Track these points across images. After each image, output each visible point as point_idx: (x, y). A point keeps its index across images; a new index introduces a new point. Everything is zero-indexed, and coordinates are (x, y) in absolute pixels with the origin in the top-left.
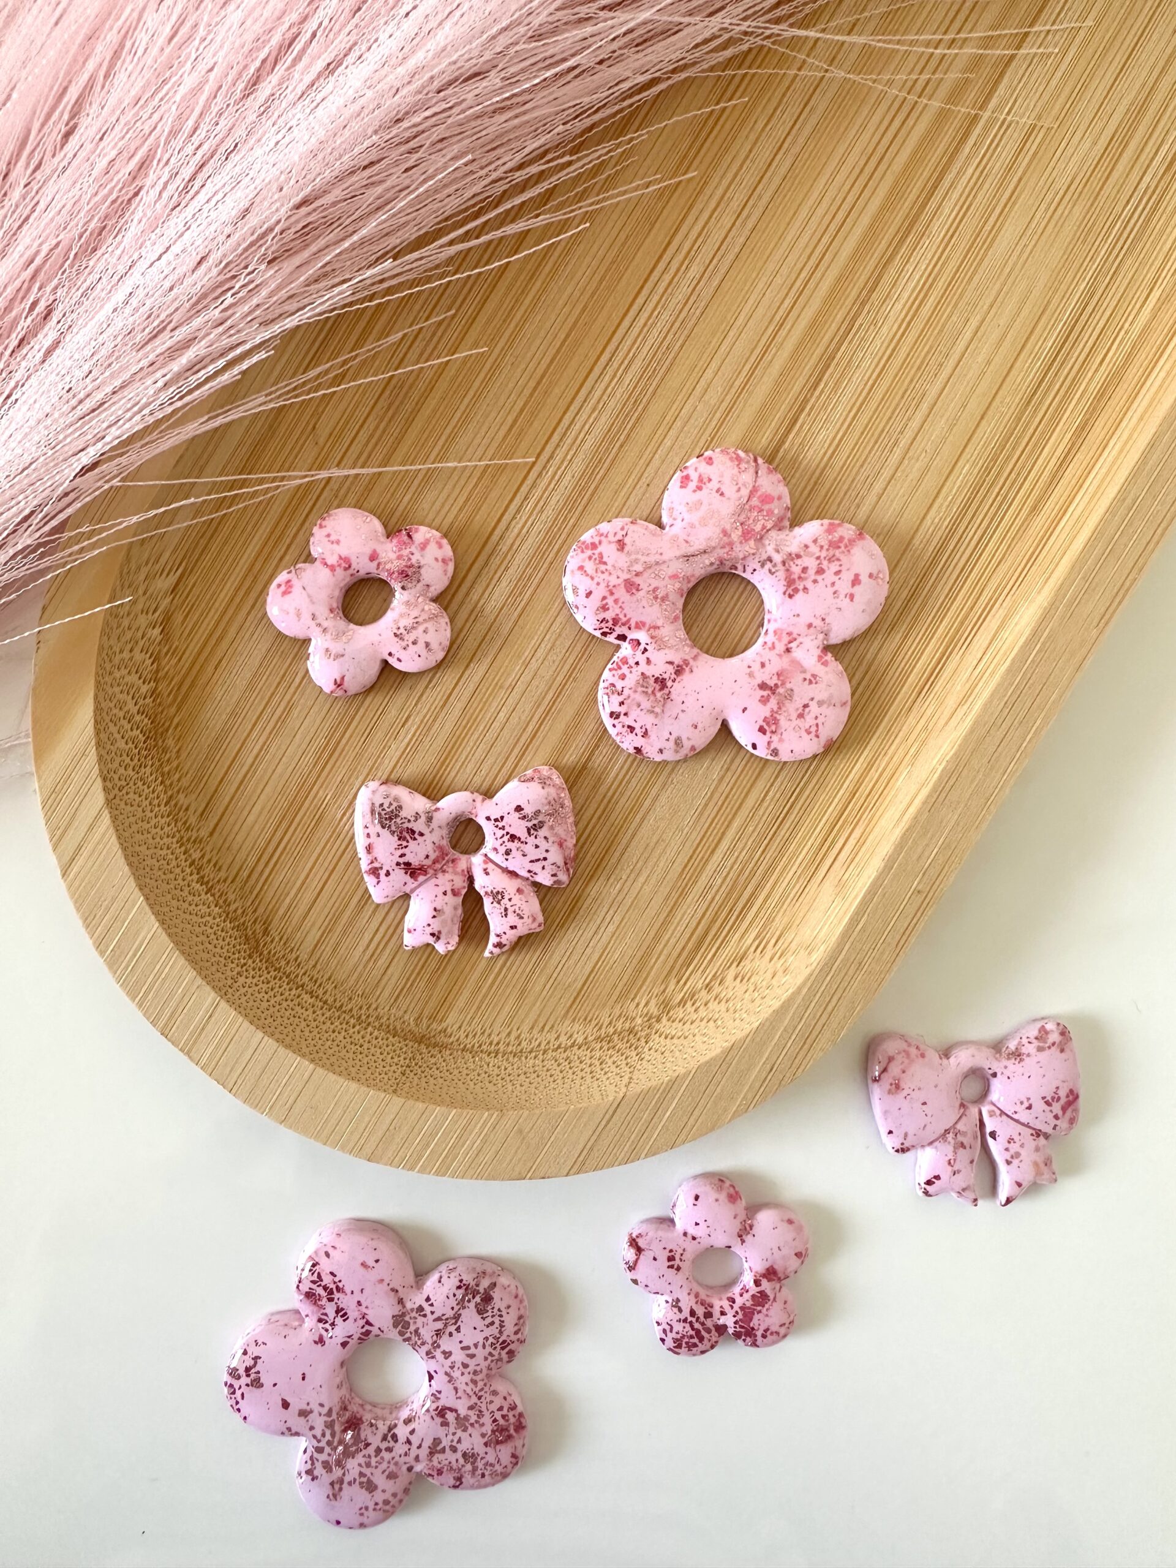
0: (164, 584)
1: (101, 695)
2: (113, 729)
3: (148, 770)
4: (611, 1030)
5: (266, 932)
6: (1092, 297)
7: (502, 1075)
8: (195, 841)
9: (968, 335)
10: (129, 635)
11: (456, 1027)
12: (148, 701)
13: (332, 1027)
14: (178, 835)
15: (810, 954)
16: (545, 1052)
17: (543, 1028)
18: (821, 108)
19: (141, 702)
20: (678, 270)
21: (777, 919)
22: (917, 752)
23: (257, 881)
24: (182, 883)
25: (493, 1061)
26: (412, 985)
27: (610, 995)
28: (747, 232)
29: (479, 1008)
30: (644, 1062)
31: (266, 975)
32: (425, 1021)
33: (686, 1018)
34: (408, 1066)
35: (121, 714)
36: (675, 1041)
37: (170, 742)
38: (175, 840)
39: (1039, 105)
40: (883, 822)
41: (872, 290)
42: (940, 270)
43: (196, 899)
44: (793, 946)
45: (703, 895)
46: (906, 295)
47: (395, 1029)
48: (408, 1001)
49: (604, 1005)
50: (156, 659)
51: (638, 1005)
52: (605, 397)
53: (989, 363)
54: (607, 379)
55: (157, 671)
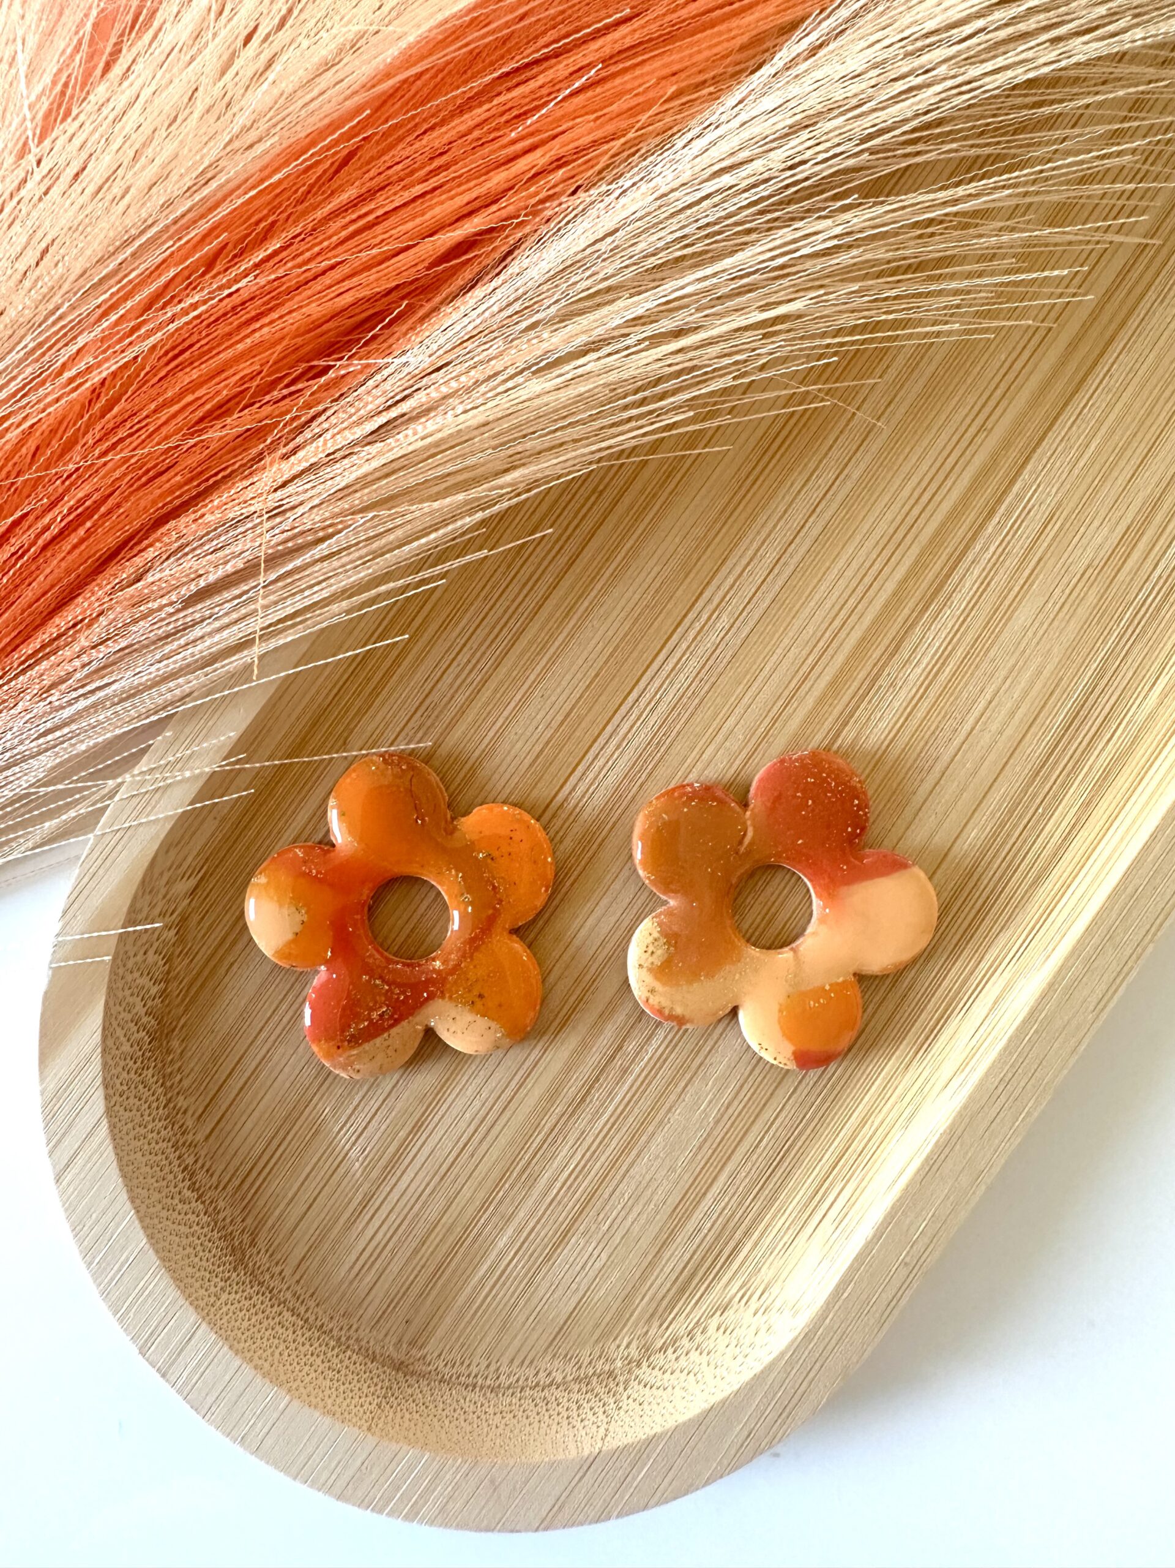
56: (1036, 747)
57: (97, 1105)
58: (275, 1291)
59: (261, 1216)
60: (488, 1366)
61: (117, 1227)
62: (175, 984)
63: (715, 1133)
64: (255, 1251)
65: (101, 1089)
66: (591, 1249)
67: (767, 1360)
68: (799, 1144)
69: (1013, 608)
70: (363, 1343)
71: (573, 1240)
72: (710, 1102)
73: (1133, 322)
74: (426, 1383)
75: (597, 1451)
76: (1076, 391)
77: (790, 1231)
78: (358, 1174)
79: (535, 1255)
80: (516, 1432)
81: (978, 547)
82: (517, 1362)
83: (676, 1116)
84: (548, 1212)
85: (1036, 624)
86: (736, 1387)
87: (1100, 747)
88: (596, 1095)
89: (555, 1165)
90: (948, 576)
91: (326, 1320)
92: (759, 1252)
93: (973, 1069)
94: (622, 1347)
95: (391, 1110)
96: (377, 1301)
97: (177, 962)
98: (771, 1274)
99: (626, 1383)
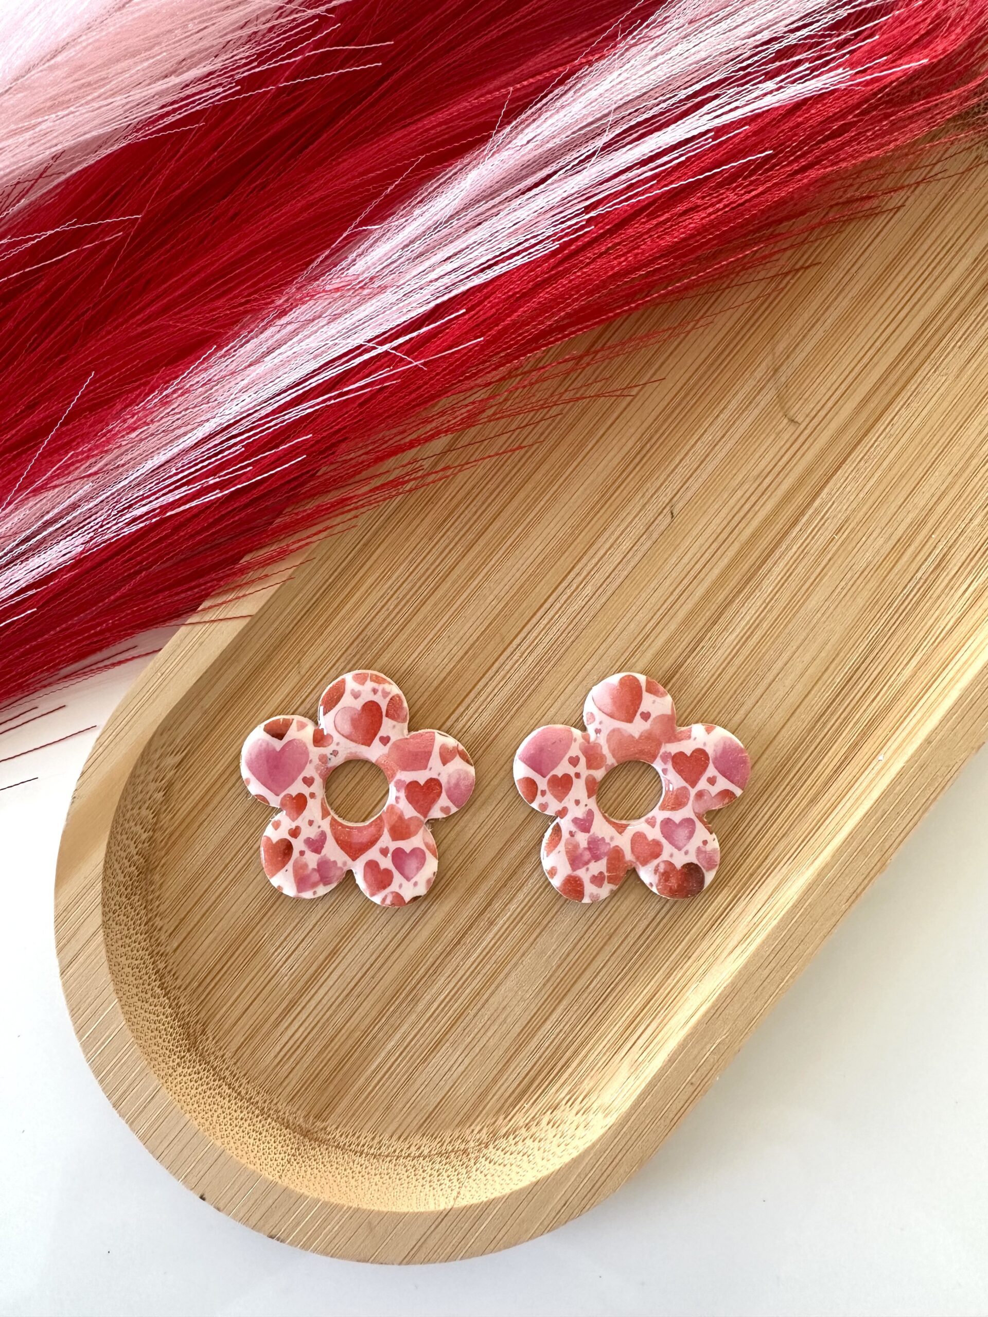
0: (172, 760)
1: (113, 841)
2: (117, 866)
3: (137, 897)
4: (450, 1148)
5: (203, 1032)
6: (872, 651)
7: (363, 1173)
8: (162, 955)
9: (780, 663)
10: (140, 797)
11: (334, 1127)
12: (146, 845)
13: (242, 1115)
14: (150, 949)
15: (606, 1116)
16: (398, 1157)
17: (399, 1138)
18: (693, 489)
19: (140, 846)
20: (577, 587)
21: (586, 1082)
22: (705, 973)
23: (204, 991)
24: (148, 987)
25: (357, 1159)
26: (306, 1089)
27: (453, 1120)
28: (629, 568)
29: (353, 1115)
30: (471, 1180)
31: (198, 1066)
32: (311, 1118)
33: (507, 1149)
34: (293, 1155)
35: (125, 854)
36: (496, 1166)
37: (157, 877)
38: (147, 953)
39: (850, 508)
40: (672, 1022)
41: (714, 623)
42: (765, 615)
43: (156, 1000)
44: (595, 1107)
45: (533, 1053)
46: (738, 630)
47: (288, 1122)
48: (301, 1102)
49: (447, 1128)
50: (157, 815)
51: (473, 1131)
52: (512, 671)
53: (793, 687)
54: (515, 658)
55: (156, 824)
56: (817, 701)
57: (97, 919)
58: (218, 1069)
59: (210, 1013)
60: (373, 1139)
61: (104, 1010)
62: (160, 833)
63: (557, 975)
64: (205, 1038)
65: (100, 907)
66: (457, 1056)
67: (582, 1148)
68: (620, 987)
69: (808, 594)
70: (280, 1114)
71: (444, 1048)
72: (555, 951)
73: (912, 386)
74: (325, 1147)
75: (450, 1207)
76: (865, 435)
77: (608, 1054)
78: (286, 986)
79: (415, 1057)
80: (390, 1189)
81: (784, 547)
82: (395, 1137)
83: (527, 960)
84: (427, 1025)
85: (824, 608)
86: (558, 1167)
87: (867, 704)
88: (468, 939)
89: (434, 991)
90: (760, 567)
91: (254, 1093)
92: (584, 1067)
93: (753, 940)
94: (475, 1132)
95: (314, 939)
96: (294, 1082)
97: (163, 816)
98: (591, 1085)
99: (477, 1158)
